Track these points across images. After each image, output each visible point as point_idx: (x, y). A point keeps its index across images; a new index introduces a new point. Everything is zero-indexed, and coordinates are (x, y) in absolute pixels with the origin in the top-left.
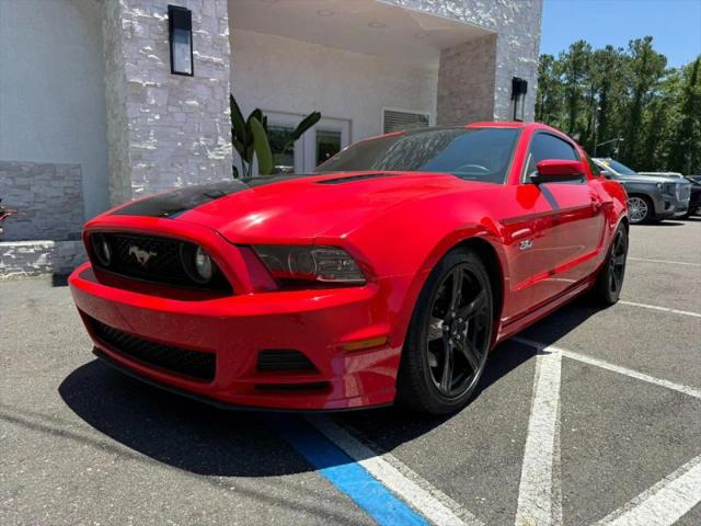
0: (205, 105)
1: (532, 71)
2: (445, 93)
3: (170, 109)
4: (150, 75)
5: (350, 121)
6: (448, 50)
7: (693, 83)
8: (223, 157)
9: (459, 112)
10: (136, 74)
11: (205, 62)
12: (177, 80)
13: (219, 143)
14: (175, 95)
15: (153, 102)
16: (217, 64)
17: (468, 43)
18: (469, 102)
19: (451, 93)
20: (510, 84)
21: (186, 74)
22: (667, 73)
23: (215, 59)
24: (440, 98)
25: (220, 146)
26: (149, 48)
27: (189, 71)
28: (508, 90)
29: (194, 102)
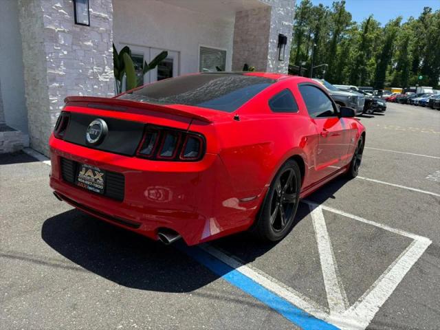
0: (96, 46)
1: (289, 31)
2: (239, 39)
3: (75, 47)
4: (60, 24)
5: (179, 52)
6: (241, 12)
7: (366, 32)
8: (108, 80)
9: (246, 53)
10: (50, 22)
11: (97, 17)
12: (78, 28)
13: (106, 71)
14: (77, 39)
15: (63, 42)
16: (104, 18)
17: (254, 10)
18: (254, 47)
19: (242, 40)
20: (277, 38)
21: (85, 25)
22: (351, 24)
23: (103, 15)
24: (235, 42)
25: (106, 73)
26: (58, 5)
27: (86, 22)
28: (276, 41)
29: (89, 43)
